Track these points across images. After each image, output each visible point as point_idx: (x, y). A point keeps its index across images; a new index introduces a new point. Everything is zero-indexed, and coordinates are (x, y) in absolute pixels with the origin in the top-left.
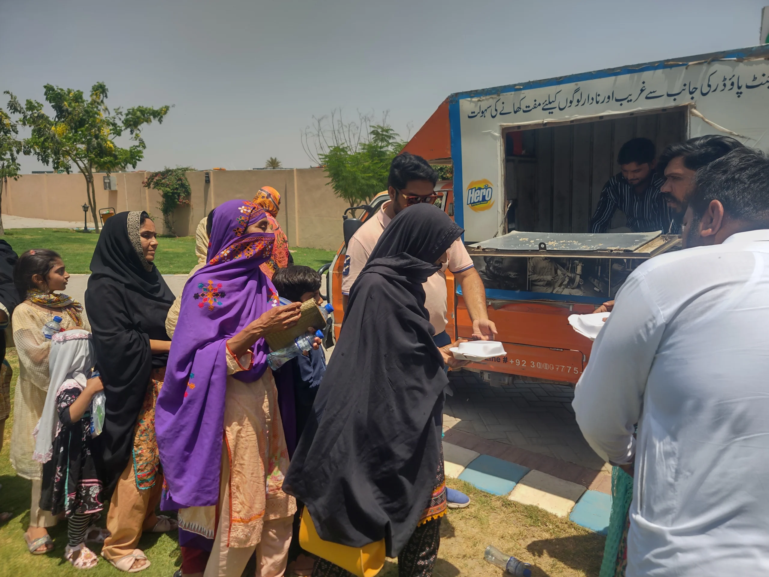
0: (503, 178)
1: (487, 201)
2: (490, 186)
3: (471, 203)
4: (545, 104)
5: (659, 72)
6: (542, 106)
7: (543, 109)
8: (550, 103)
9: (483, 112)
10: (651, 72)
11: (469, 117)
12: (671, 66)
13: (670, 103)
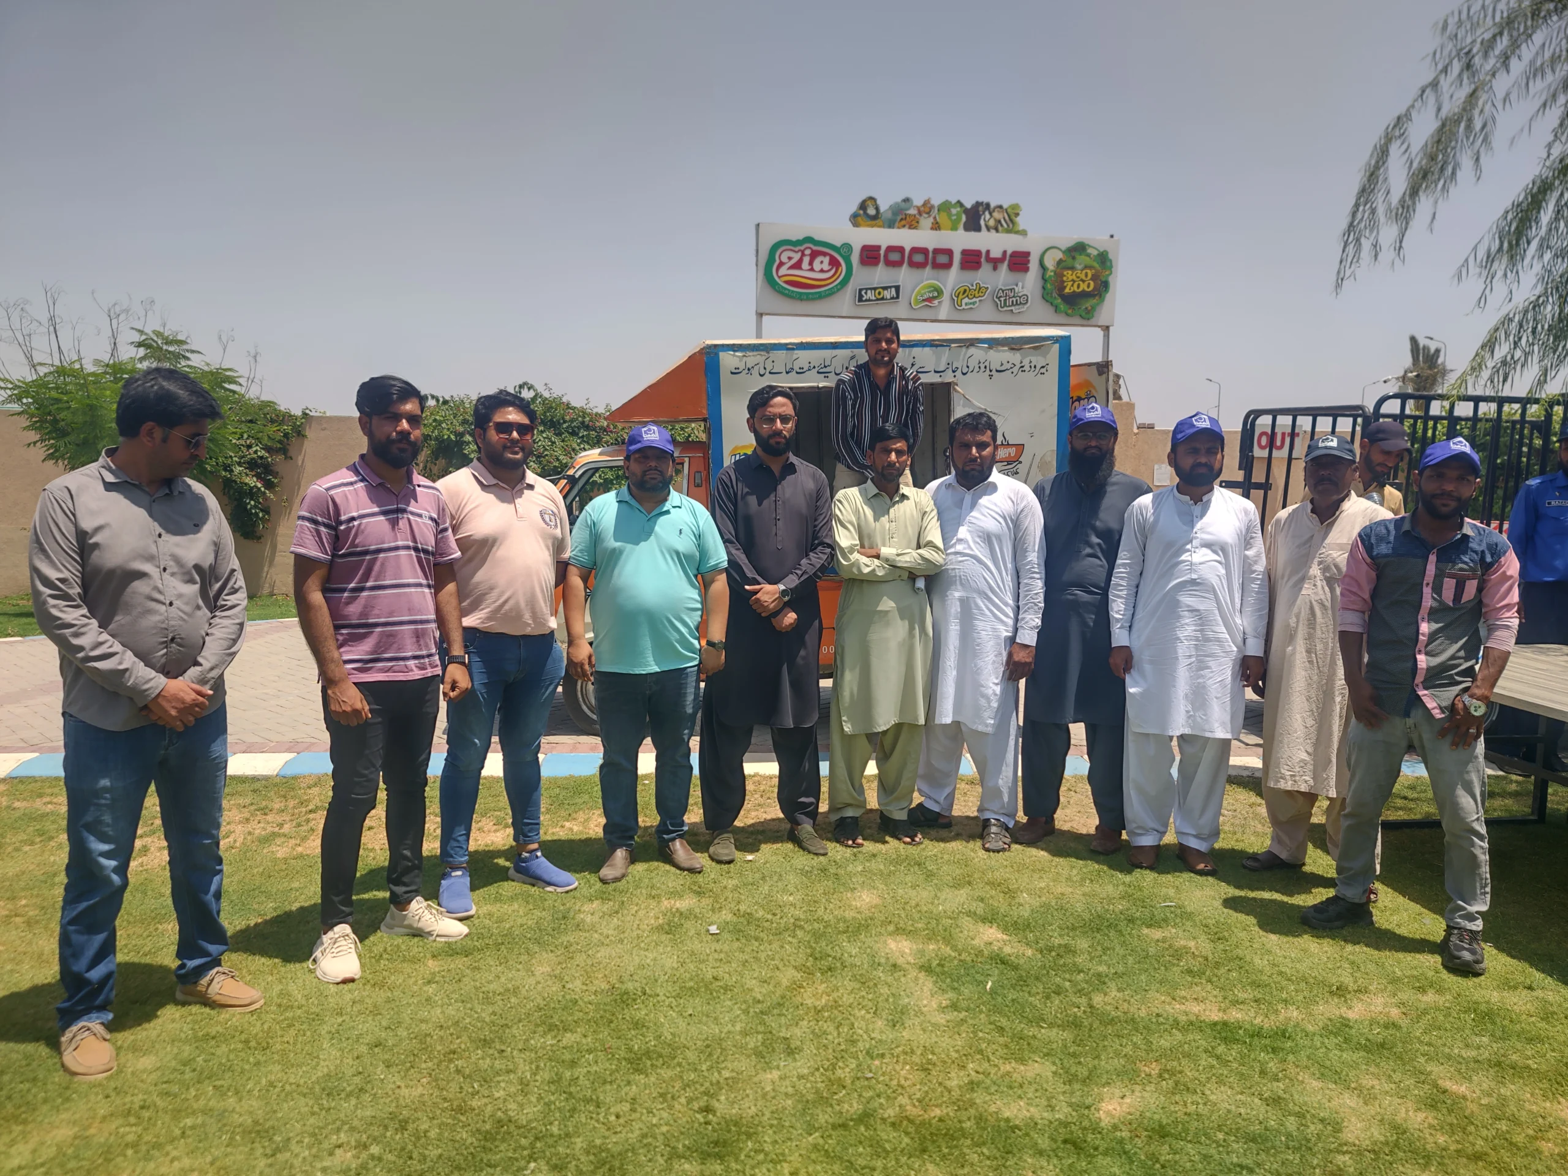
4: (820, 367)
5: (927, 349)
6: (817, 369)
7: (819, 373)
8: (826, 366)
9: (749, 369)
10: (920, 349)
11: (732, 373)
12: (937, 346)
13: (935, 379)
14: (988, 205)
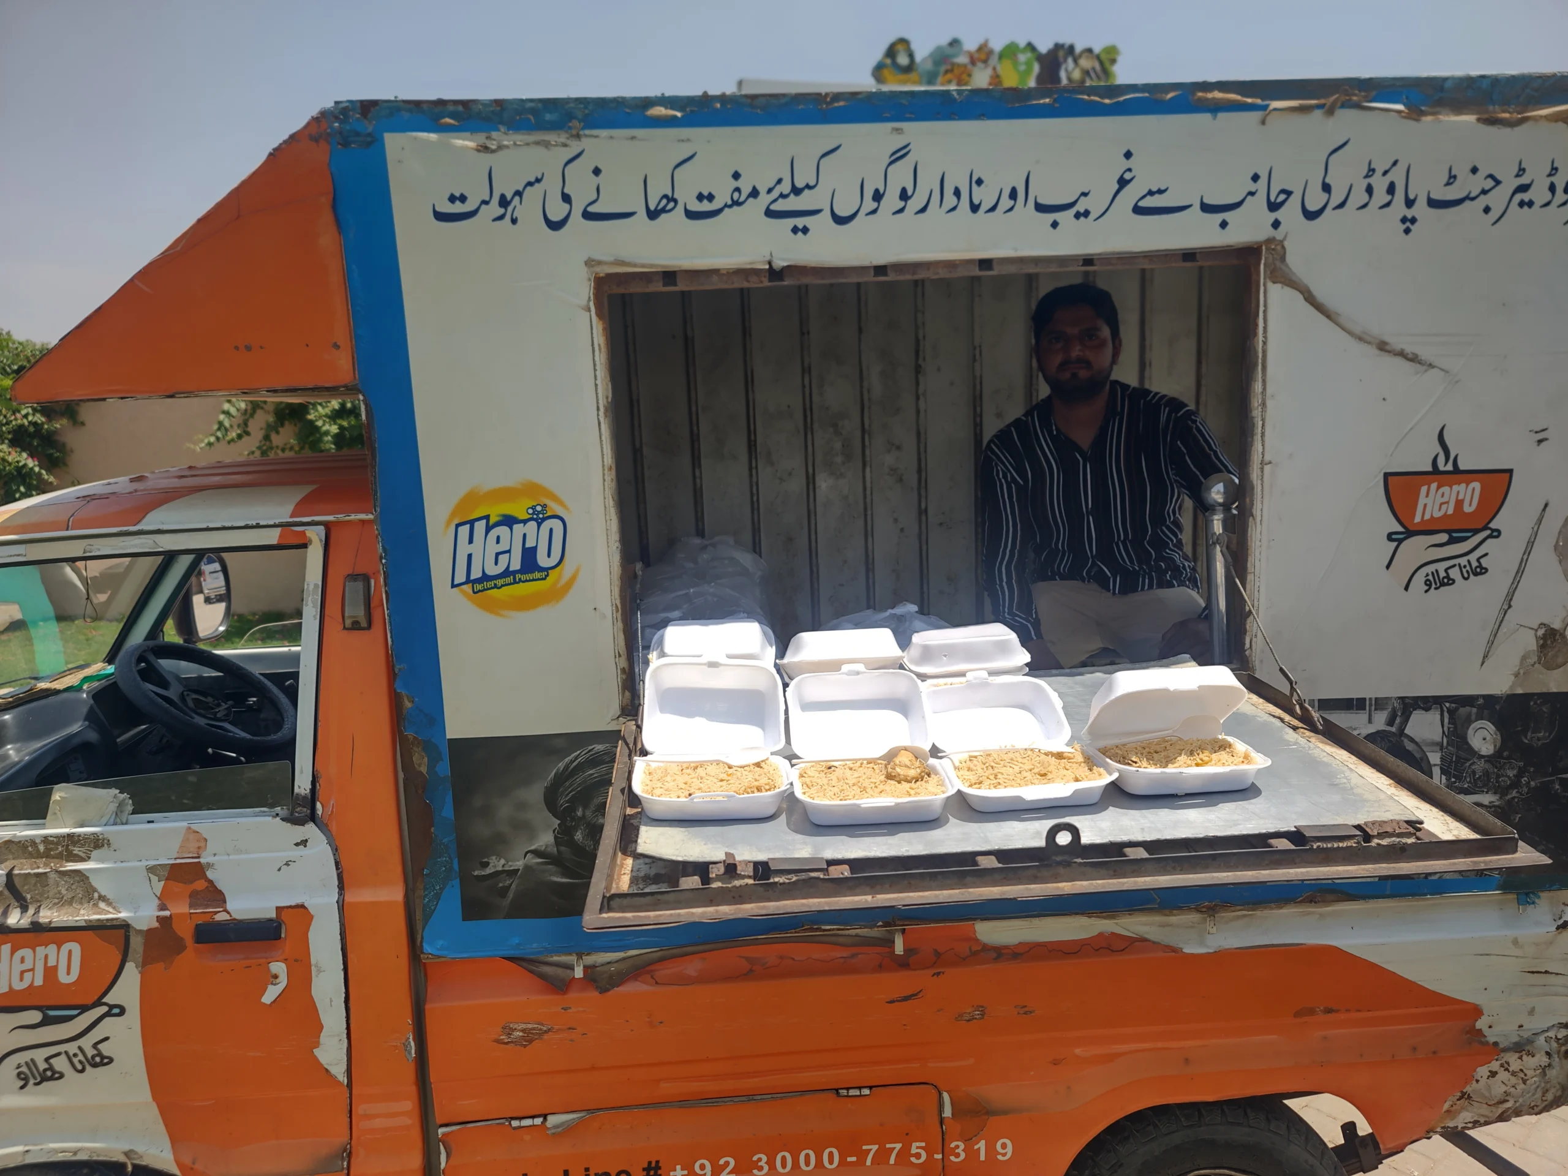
0: (611, 476)
1: (547, 569)
2: (554, 508)
3: (468, 581)
4: (775, 194)
6: (764, 199)
7: (770, 213)
8: (796, 191)
9: (504, 202)
11: (440, 216)
14: (1071, 49)
